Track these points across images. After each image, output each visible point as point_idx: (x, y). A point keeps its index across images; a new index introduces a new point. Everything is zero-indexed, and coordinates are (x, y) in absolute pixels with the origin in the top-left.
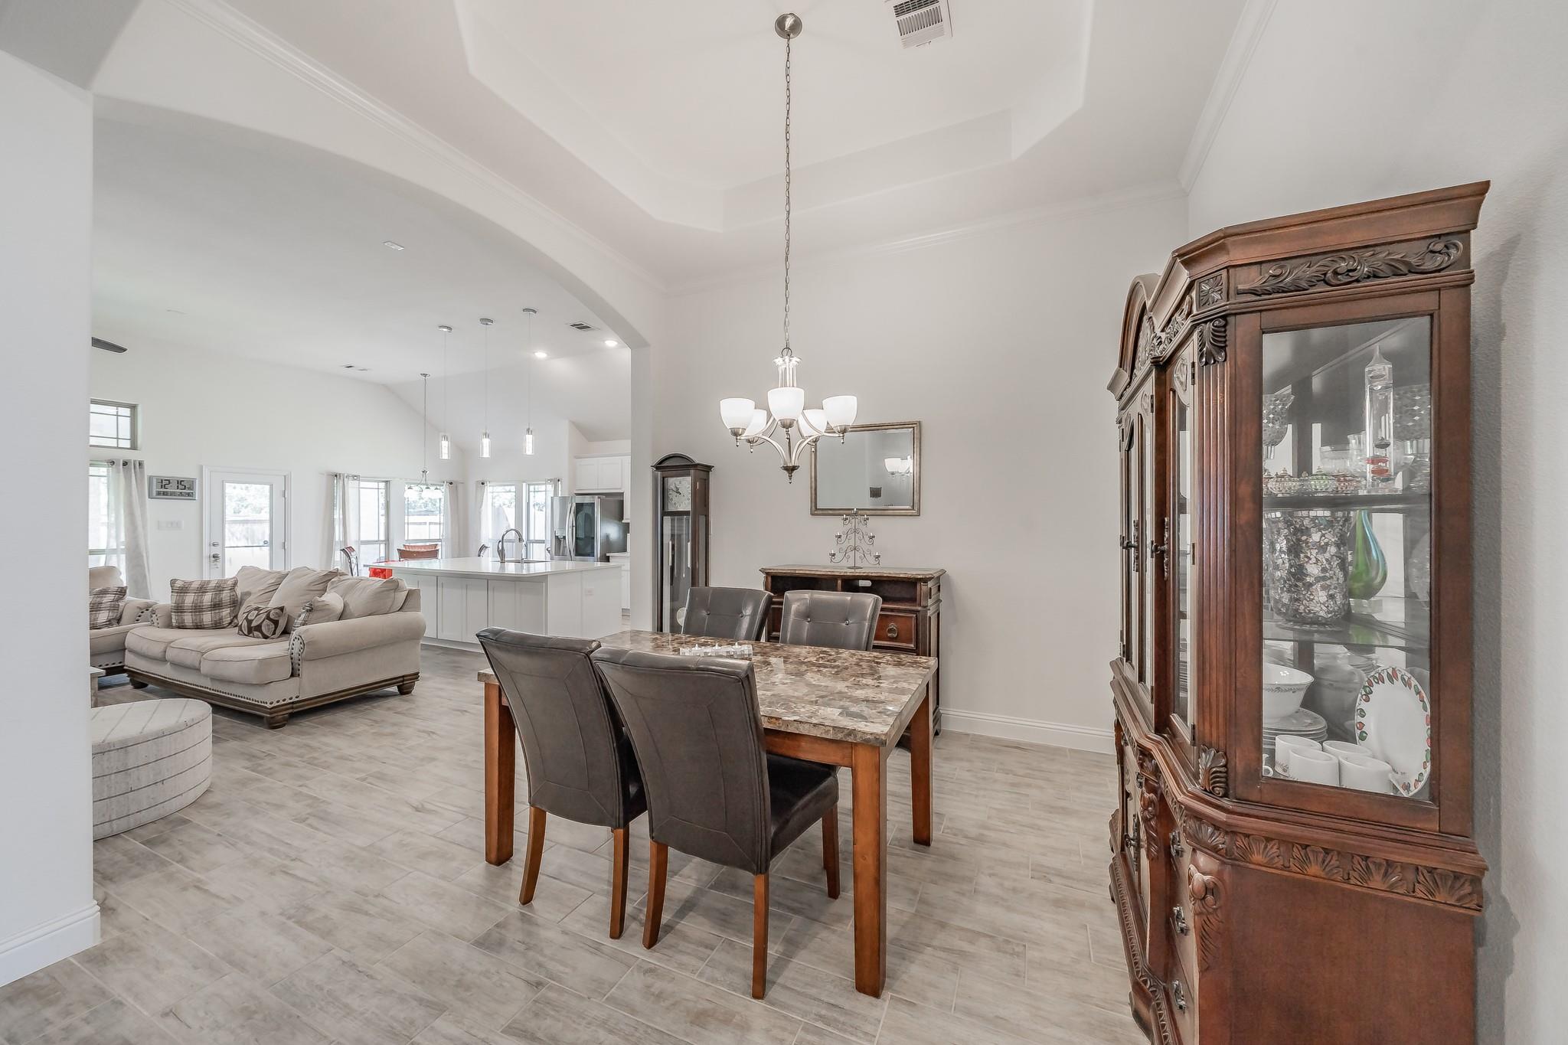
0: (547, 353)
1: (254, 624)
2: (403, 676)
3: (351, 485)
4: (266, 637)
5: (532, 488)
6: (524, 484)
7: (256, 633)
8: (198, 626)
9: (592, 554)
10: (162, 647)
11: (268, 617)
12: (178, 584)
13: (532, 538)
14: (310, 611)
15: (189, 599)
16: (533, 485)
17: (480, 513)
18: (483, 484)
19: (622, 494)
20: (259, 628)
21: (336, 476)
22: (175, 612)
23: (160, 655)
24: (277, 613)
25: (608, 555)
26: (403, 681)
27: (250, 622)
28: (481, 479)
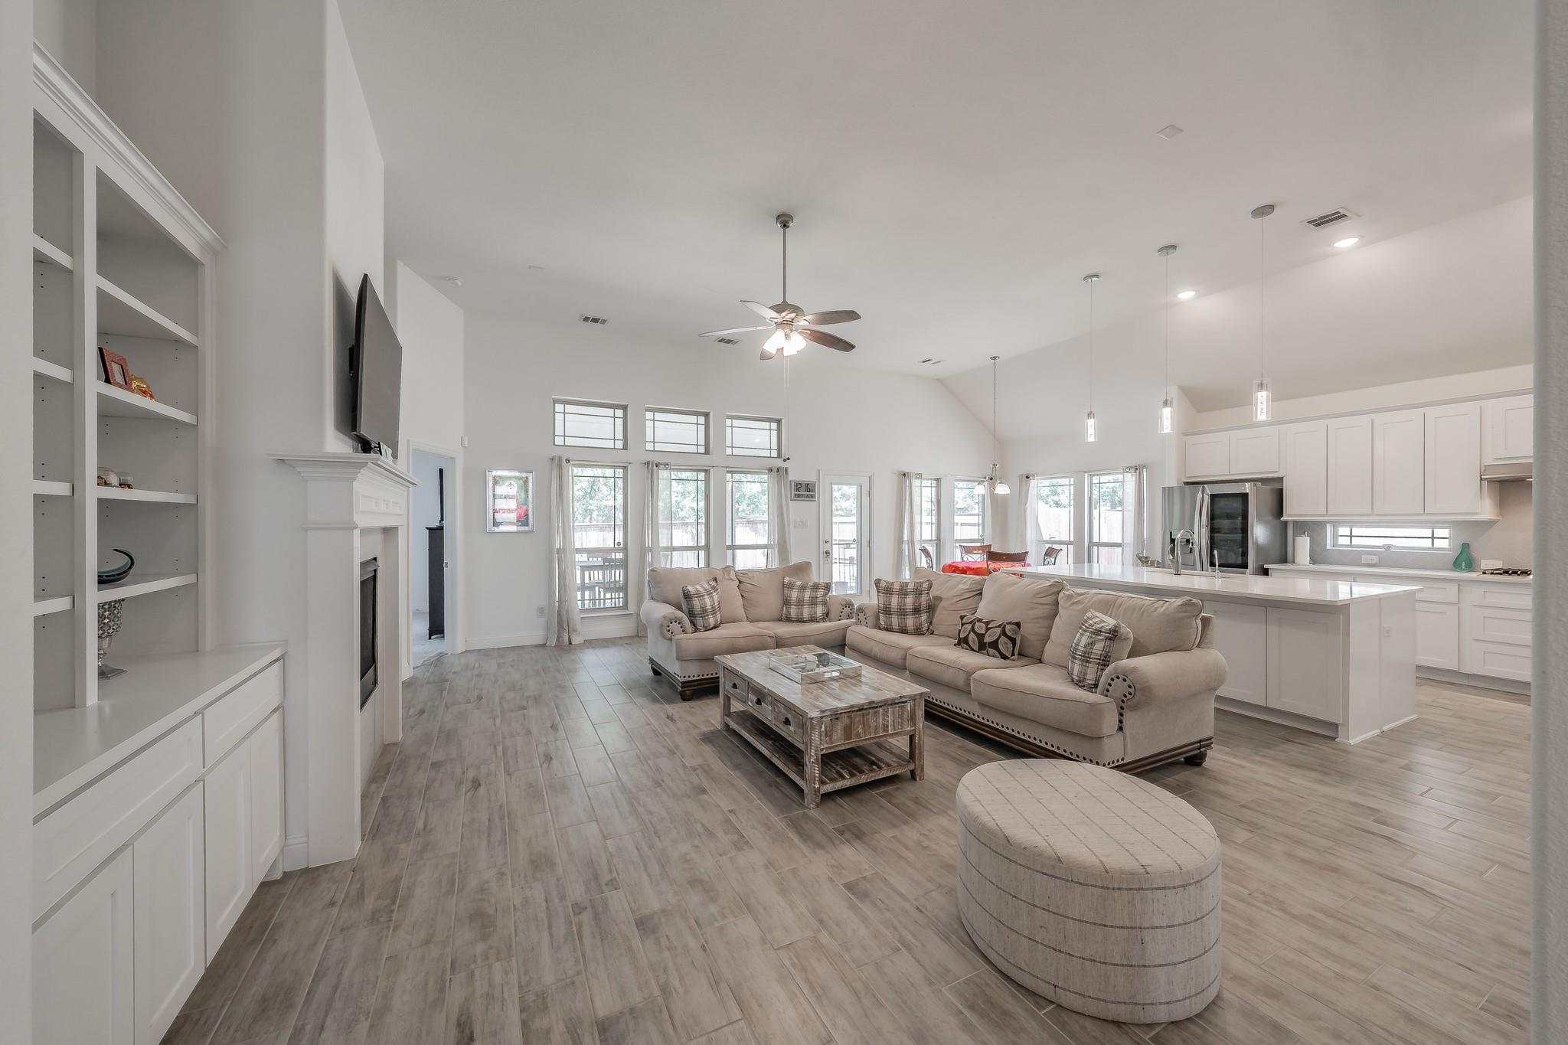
0: (1196, 291)
1: (987, 639)
2: (1200, 741)
3: (916, 483)
4: (1004, 657)
5: (1095, 480)
6: (1086, 475)
7: (991, 651)
8: (903, 631)
9: (1245, 566)
10: (901, 654)
11: (1004, 633)
12: (883, 585)
13: (1096, 540)
14: (1110, 639)
15: (895, 601)
16: (1097, 475)
17: (1025, 511)
18: (1027, 477)
19: (1280, 480)
20: (994, 645)
21: (904, 475)
22: (883, 613)
23: (899, 661)
24: (1014, 630)
25: (1266, 566)
26: (1199, 749)
27: (981, 637)
28: (1024, 472)
